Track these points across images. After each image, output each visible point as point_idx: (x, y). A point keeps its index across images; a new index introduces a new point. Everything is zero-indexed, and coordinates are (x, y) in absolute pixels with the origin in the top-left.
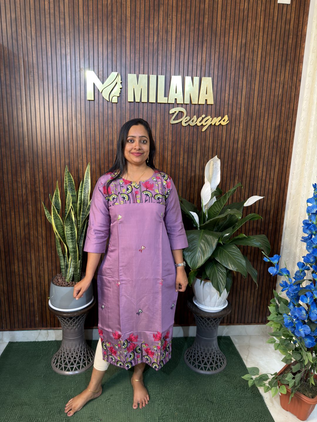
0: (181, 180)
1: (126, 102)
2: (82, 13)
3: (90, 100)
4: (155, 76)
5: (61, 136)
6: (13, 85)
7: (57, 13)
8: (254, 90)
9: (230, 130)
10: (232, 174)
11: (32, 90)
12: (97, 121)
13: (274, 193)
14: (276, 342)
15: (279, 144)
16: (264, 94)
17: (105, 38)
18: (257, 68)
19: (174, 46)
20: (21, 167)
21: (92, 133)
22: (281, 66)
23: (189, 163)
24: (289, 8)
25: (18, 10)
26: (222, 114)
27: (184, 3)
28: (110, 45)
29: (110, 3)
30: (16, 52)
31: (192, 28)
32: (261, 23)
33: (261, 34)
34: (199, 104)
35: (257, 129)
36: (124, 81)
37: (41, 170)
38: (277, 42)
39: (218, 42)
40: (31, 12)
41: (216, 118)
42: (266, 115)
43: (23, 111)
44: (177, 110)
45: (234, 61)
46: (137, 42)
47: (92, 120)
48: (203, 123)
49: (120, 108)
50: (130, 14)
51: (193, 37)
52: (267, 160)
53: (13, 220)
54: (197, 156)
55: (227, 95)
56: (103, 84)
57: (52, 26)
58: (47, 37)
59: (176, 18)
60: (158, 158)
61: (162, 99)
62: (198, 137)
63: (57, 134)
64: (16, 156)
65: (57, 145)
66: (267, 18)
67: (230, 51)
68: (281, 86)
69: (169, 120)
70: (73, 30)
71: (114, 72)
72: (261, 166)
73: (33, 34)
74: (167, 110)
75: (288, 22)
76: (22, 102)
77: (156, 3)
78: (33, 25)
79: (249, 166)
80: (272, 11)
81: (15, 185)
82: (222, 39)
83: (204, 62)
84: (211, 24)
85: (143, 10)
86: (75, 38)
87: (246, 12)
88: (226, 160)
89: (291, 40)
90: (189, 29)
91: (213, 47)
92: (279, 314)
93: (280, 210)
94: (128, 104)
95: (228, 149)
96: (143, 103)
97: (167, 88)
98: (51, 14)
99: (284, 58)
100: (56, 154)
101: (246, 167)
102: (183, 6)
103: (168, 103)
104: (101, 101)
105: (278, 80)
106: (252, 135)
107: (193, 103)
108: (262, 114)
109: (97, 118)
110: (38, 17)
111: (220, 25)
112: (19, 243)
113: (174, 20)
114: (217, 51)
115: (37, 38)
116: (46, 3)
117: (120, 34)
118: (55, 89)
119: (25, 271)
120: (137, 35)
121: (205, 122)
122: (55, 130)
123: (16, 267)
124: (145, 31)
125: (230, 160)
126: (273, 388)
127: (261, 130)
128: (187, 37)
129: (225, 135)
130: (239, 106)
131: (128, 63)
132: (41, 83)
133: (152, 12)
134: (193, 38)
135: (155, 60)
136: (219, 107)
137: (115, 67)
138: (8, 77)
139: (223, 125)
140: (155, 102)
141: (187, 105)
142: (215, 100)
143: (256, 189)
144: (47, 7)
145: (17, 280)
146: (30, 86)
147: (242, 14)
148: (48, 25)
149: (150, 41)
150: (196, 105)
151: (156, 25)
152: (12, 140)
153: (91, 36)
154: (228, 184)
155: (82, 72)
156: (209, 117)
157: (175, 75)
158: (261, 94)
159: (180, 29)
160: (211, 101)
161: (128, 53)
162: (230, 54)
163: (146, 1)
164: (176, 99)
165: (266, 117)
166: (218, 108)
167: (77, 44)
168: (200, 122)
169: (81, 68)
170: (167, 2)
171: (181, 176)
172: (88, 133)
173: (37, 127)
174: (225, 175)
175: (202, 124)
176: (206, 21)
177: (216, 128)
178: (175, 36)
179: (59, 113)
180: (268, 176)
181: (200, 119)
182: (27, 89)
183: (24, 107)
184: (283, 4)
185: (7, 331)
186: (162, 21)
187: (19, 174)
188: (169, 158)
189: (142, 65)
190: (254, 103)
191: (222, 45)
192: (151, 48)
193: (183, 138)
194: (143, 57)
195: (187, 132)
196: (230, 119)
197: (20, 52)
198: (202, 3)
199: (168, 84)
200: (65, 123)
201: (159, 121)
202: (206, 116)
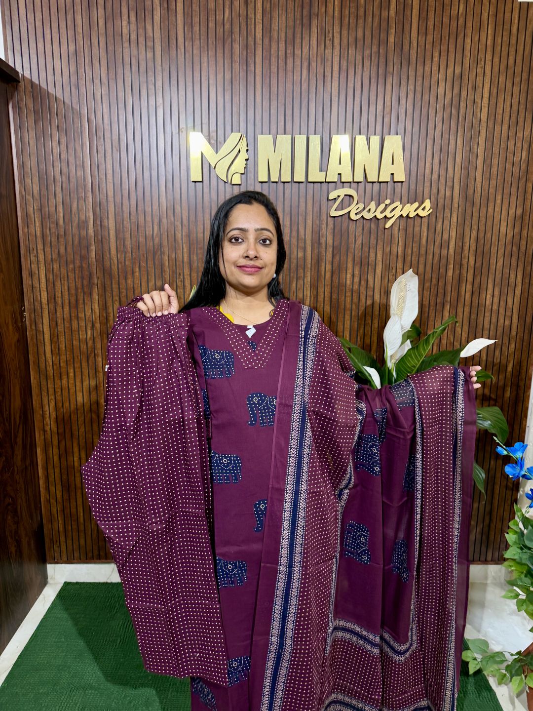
0: (348, 313)
1: (256, 182)
2: (183, 36)
3: (195, 182)
4: (305, 137)
5: (149, 242)
6: (72, 159)
7: (141, 40)
8: (475, 155)
9: (434, 224)
10: (439, 300)
11: (102, 167)
13: (514, 333)
14: (520, 597)
15: (523, 248)
16: (495, 161)
17: (220, 76)
18: (482, 117)
19: (335, 84)
20: (84, 293)
23: (363, 283)
25: (80, 38)
26: (421, 199)
27: (352, 10)
28: (228, 87)
29: (228, 18)
30: (76, 106)
31: (367, 52)
32: (489, 38)
33: (489, 57)
34: (380, 182)
35: (482, 223)
36: (252, 148)
37: (117, 298)
38: (518, 69)
39: (412, 73)
40: (100, 39)
41: (409, 205)
42: (499, 197)
44: (342, 192)
45: (440, 104)
46: (274, 82)
47: (199, 214)
48: (387, 213)
50: (261, 34)
51: (369, 67)
52: (501, 276)
53: (71, 381)
54: (377, 271)
55: (428, 165)
56: (217, 153)
57: (134, 61)
58: (126, 79)
59: (339, 36)
60: (309, 274)
61: (316, 175)
62: (379, 238)
63: (142, 239)
64: (76, 276)
65: (143, 258)
66: (499, 28)
67: (434, 88)
68: (526, 146)
69: (328, 209)
70: (168, 67)
72: (490, 286)
73: (104, 75)
74: (324, 194)
76: (86, 188)
77: (305, 12)
78: (104, 61)
79: (469, 287)
80: (508, 15)
81: (75, 323)
82: (420, 70)
83: (387, 110)
85: (284, 25)
86: (171, 79)
87: (461, 21)
88: (428, 276)
90: (362, 55)
91: (404, 83)
92: (523, 547)
93: (525, 364)
94: (258, 186)
95: (431, 257)
96: (284, 182)
97: (325, 156)
98: (132, 40)
100: (142, 273)
101: (464, 288)
102: (352, 16)
103: (326, 182)
104: (214, 183)
105: (519, 135)
106: (474, 234)
107: (370, 179)
108: (491, 197)
109: (207, 211)
110: (111, 48)
111: (415, 45)
112: (81, 420)
113: (337, 41)
114: (411, 90)
115: (110, 81)
116: (125, 23)
117: (245, 68)
118: (139, 164)
120: (274, 68)
121: (391, 212)
122: (140, 231)
124: (288, 61)
125: (435, 276)
126: (514, 678)
127: (489, 223)
128: (358, 68)
129: (425, 234)
130: (449, 183)
131: (258, 117)
132: (116, 155)
133: (298, 30)
134: (369, 70)
135: (304, 111)
136: (414, 185)
137: (238, 124)
138: (63, 147)
139: (422, 217)
140: (303, 180)
141: (359, 184)
142: (408, 174)
143: (481, 327)
144: (125, 31)
146: (99, 160)
147: (454, 26)
148: (127, 58)
149: (295, 78)
150: (374, 184)
151: (306, 50)
152: (70, 250)
153: (197, 74)
154: (431, 319)
155: (183, 135)
156: (397, 203)
157: (338, 134)
158: (488, 162)
159: (346, 55)
160: (400, 176)
161: (258, 100)
162: (433, 93)
163: (289, 11)
164: (340, 174)
165: (499, 202)
166: (413, 187)
167: (174, 89)
168: (382, 212)
169: (181, 128)
170: (324, 9)
171: (348, 306)
172: (193, 236)
173: (110, 229)
174: (426, 302)
175: (385, 217)
176: (392, 39)
177: (410, 222)
178: (338, 67)
179: (145, 204)
180: (502, 304)
181: (382, 206)
182: (93, 165)
183: (89, 194)
184: (528, 3)
185: (61, 563)
186: (315, 42)
187: (81, 306)
188: (328, 275)
189: (281, 119)
190: (477, 178)
191: (420, 79)
192: (297, 89)
193: (352, 239)
194: (284, 106)
195: (359, 230)
196: (435, 207)
197: (82, 106)
198: (385, 9)
199: (326, 149)
200: (156, 220)
201: (311, 213)
202: (393, 202)
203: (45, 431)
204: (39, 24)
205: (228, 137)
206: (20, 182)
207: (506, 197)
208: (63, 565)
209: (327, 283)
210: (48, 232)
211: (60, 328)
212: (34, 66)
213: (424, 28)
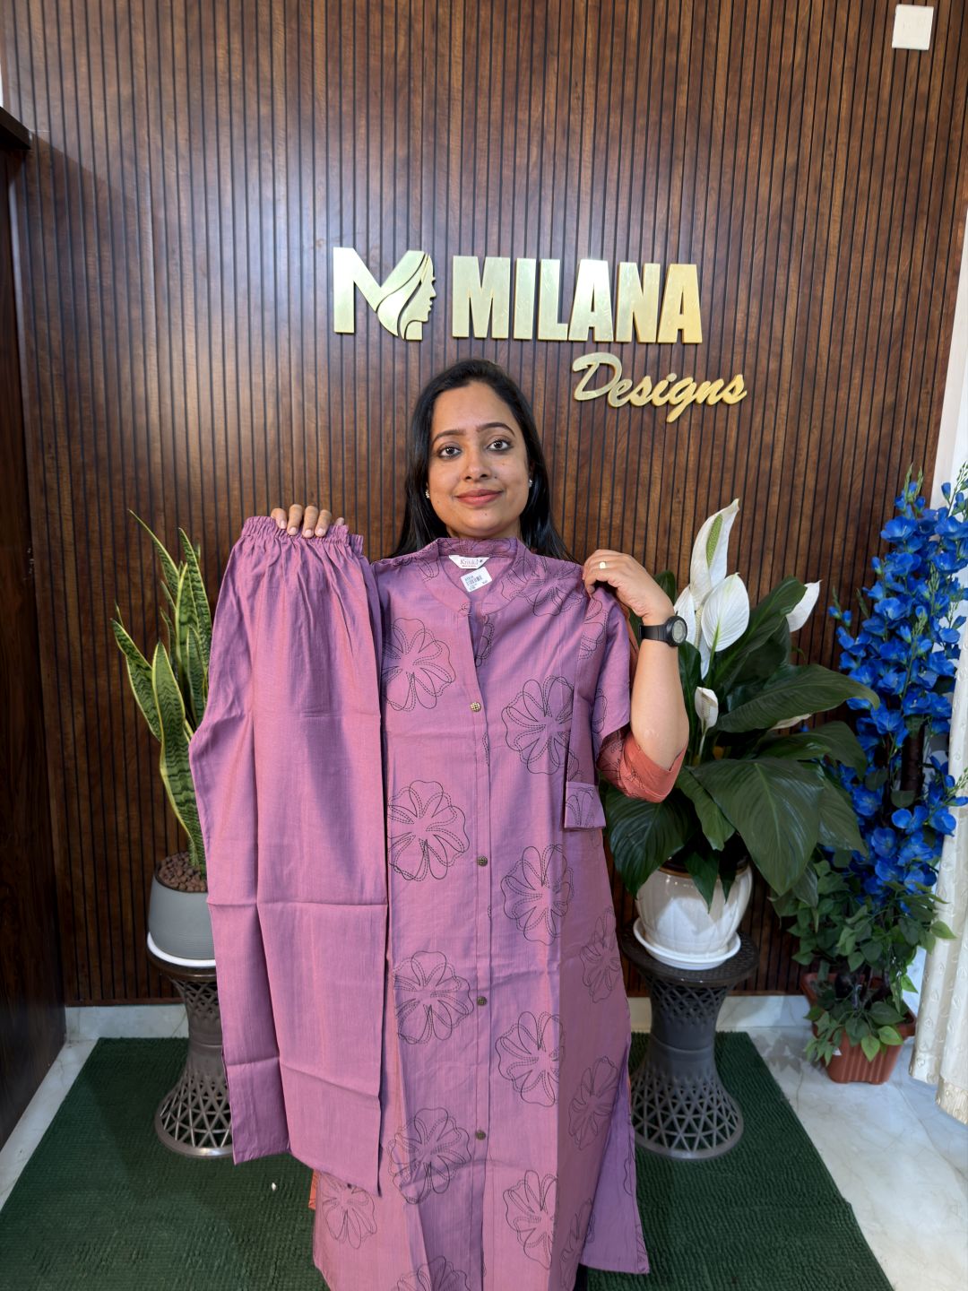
1: (448, 337)
2: (324, 80)
3: (341, 334)
4: (533, 262)
5: (259, 438)
6: (122, 288)
7: (251, 83)
8: (819, 302)
9: (749, 417)
10: (756, 547)
11: (177, 304)
12: (361, 394)
15: (895, 460)
16: (851, 314)
17: (388, 152)
18: (831, 238)
19: (587, 173)
21: (348, 427)
22: (900, 229)
23: (629, 514)
24: (926, 61)
25: (140, 74)
26: (728, 373)
27: (617, 49)
28: (401, 172)
29: (404, 53)
30: (132, 195)
31: (641, 121)
32: (845, 105)
33: (843, 137)
34: (660, 344)
35: (829, 416)
36: (443, 277)
37: (200, 535)
38: (891, 161)
39: (715, 160)
40: (177, 78)
41: (708, 383)
42: (857, 374)
43: (148, 367)
44: (591, 360)
45: (762, 216)
46: (482, 164)
47: (348, 391)
48: (671, 396)
49: (428, 357)
50: (460, 83)
51: (643, 147)
52: (858, 505)
54: (652, 494)
55: (740, 316)
56: (381, 284)
57: (237, 119)
58: (222, 150)
59: (593, 92)
61: (551, 330)
62: (656, 439)
63: (245, 432)
64: (127, 494)
65: (246, 466)
67: (751, 187)
68: (902, 289)
69: (572, 388)
70: (297, 131)
71: (413, 249)
72: (841, 523)
73: (183, 142)
74: (565, 362)
75: (921, 102)
76: (147, 339)
77: (537, 49)
78: (182, 118)
79: (806, 524)
80: (874, 70)
81: (122, 579)
82: (729, 154)
83: (674, 220)
84: (696, 110)
85: (500, 71)
86: (303, 152)
87: (798, 76)
89: (932, 154)
90: (631, 125)
91: (701, 176)
94: (452, 345)
95: (742, 473)
96: (496, 340)
97: (567, 297)
98: (233, 83)
99: (909, 209)
100: (244, 490)
101: (797, 525)
102: (616, 59)
103: (568, 341)
104: (374, 336)
105: (892, 270)
106: (816, 433)
107: (642, 339)
108: (845, 373)
109: (361, 385)
110: (196, 95)
111: (723, 112)
112: (132, 749)
113: (590, 100)
114: (713, 188)
115: (194, 153)
116: (221, 53)
117: (431, 139)
118: (242, 300)
119: (147, 829)
120: (482, 143)
121: (677, 395)
122: (242, 418)
123: (121, 819)
124: (506, 131)
125: (749, 504)
128: (625, 148)
129: (734, 434)
130: (776, 349)
131: (454, 224)
132: (202, 284)
134: (643, 152)
135: (532, 216)
136: (717, 350)
137: (417, 236)
138: (107, 267)
139: (728, 405)
140: (530, 336)
141: (625, 346)
142: (707, 330)
144: (222, 65)
145: (124, 856)
146: (172, 291)
147: (786, 81)
148: (224, 115)
149: (518, 160)
150: (650, 347)
151: (536, 114)
152: (116, 448)
153: (348, 147)
155: (322, 251)
156: (688, 380)
157: (589, 255)
158: (840, 314)
159: (605, 126)
160: (694, 335)
161: (454, 195)
162: (751, 195)
163: (509, 45)
164: (592, 329)
165: (856, 381)
166: (714, 353)
167: (307, 171)
168: (662, 395)
169: (317, 238)
170: (568, 46)
172: (336, 428)
173: (189, 412)
175: (668, 403)
176: (682, 101)
177: (710, 414)
178: (591, 146)
179: (253, 368)
180: (861, 553)
181: (663, 385)
182: (160, 300)
183: (152, 352)
184: (908, 50)
185: (91, 1005)
186: (553, 101)
187: (134, 547)
188: (570, 501)
189: (494, 229)
190: (821, 339)
191: (728, 170)
192: (521, 180)
193: (610, 440)
194: (497, 208)
195: (624, 424)
196: (750, 386)
197: (142, 194)
198: (671, 50)
199: (569, 286)
200: (271, 400)
201: (542, 393)
202: (680, 378)
203: (64, 769)
204: (66, 46)
205: (400, 259)
206: (27, 325)
207: (869, 373)
208: (94, 1008)
209: (567, 514)
210: (77, 415)
211: (97, 587)
212: (57, 121)
213: (737, 86)
